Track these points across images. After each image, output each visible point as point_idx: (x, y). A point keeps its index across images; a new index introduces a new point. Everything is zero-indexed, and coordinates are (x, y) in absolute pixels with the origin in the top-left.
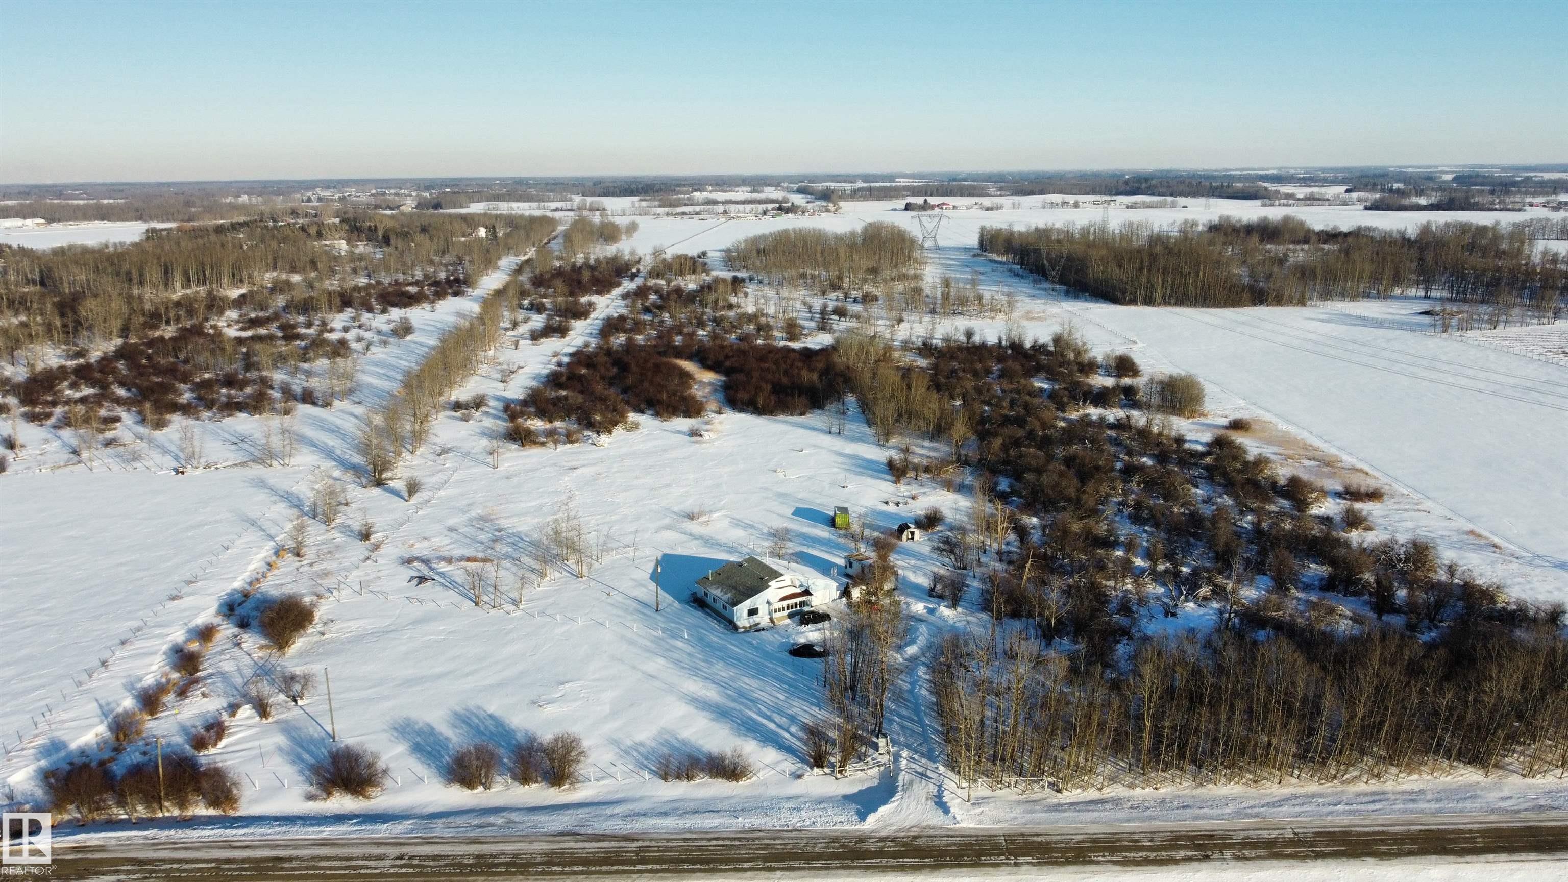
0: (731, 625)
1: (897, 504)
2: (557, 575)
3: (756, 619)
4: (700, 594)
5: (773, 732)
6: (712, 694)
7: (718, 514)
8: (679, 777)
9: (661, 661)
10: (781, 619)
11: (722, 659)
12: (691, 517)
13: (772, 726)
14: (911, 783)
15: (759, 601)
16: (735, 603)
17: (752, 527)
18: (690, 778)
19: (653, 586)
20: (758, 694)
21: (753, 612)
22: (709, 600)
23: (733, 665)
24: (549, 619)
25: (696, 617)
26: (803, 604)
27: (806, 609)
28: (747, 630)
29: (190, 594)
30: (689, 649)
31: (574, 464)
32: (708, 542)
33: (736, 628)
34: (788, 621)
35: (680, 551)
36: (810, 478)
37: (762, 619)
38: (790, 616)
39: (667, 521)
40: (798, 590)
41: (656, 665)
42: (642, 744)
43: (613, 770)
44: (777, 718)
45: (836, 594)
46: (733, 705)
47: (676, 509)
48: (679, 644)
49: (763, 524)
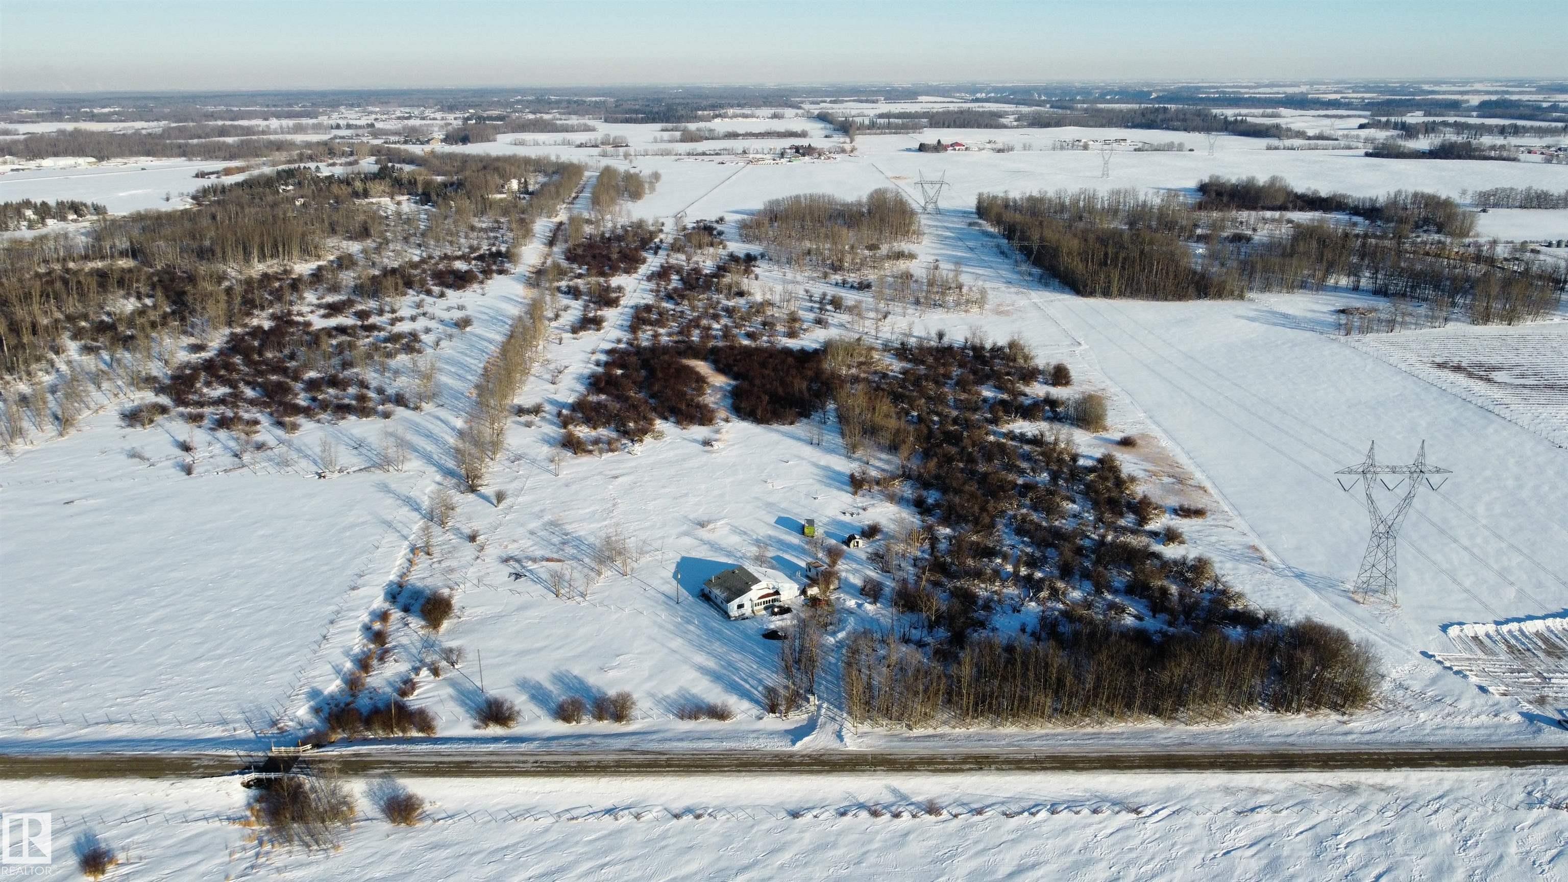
0: (726, 615)
1: (852, 515)
2: (609, 573)
3: (743, 610)
4: (707, 590)
5: (748, 690)
6: (711, 664)
7: (722, 522)
8: (690, 718)
9: (680, 640)
10: (759, 611)
11: (719, 640)
12: (702, 525)
13: (747, 686)
14: (825, 723)
15: (745, 599)
16: (729, 600)
17: (745, 533)
18: (696, 718)
19: (675, 583)
20: (740, 665)
21: (740, 606)
22: (712, 596)
23: (725, 644)
24: (605, 609)
25: (703, 608)
26: (774, 600)
27: (777, 604)
28: (736, 619)
29: (364, 586)
30: (698, 632)
31: (614, 473)
32: (715, 547)
33: (729, 617)
34: (764, 612)
35: (694, 554)
36: (792, 489)
37: (747, 611)
38: (766, 609)
39: (685, 528)
40: (771, 591)
41: (677, 643)
42: (668, 697)
43: (651, 713)
44: (751, 681)
45: (798, 593)
46: (724, 672)
47: (691, 517)
48: (691, 628)
49: (752, 531)
